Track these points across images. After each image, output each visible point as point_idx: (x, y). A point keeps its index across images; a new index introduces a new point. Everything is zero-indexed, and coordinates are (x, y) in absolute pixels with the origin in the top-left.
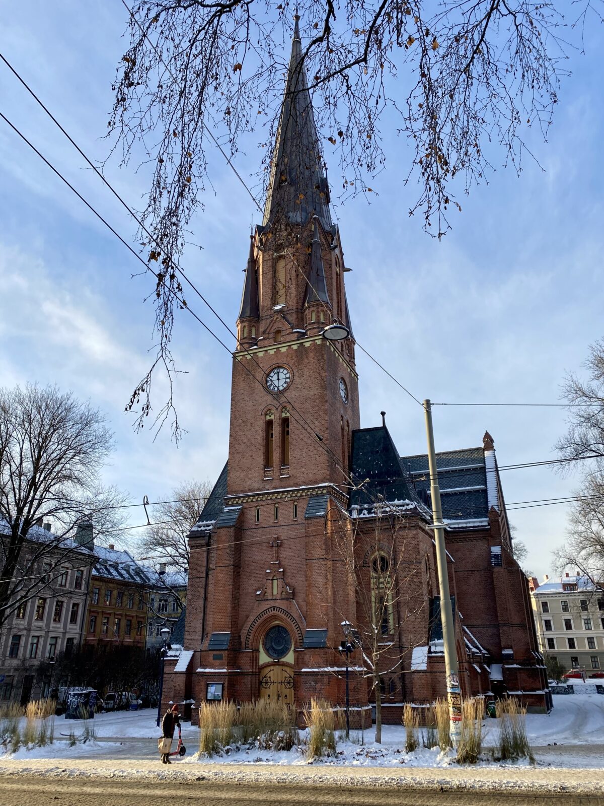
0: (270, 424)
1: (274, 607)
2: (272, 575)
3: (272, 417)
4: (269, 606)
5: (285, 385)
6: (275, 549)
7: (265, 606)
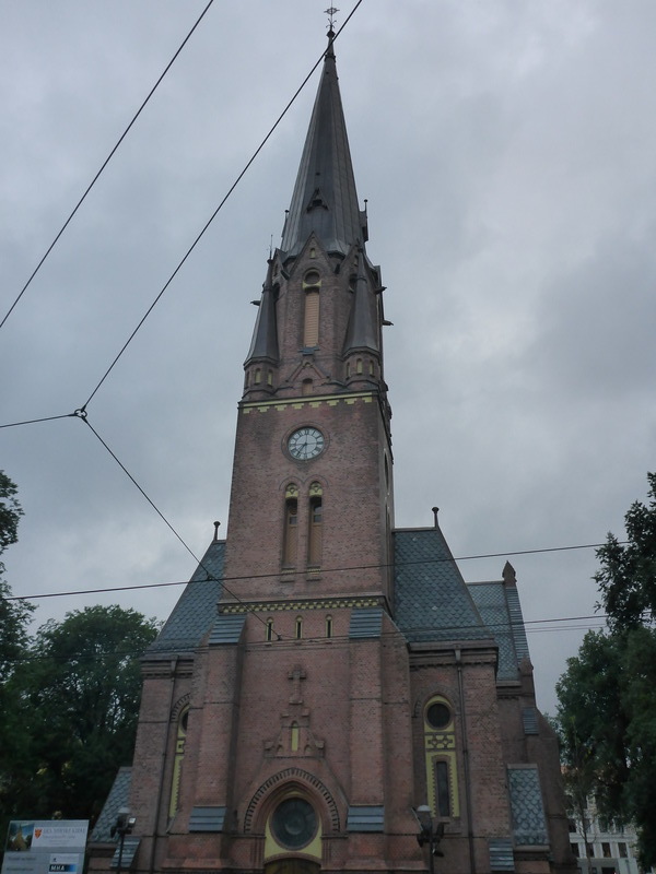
0: (291, 504)
1: (293, 770)
2: (291, 721)
3: (295, 494)
4: (285, 767)
5: (316, 453)
6: (296, 682)
7: (278, 767)
